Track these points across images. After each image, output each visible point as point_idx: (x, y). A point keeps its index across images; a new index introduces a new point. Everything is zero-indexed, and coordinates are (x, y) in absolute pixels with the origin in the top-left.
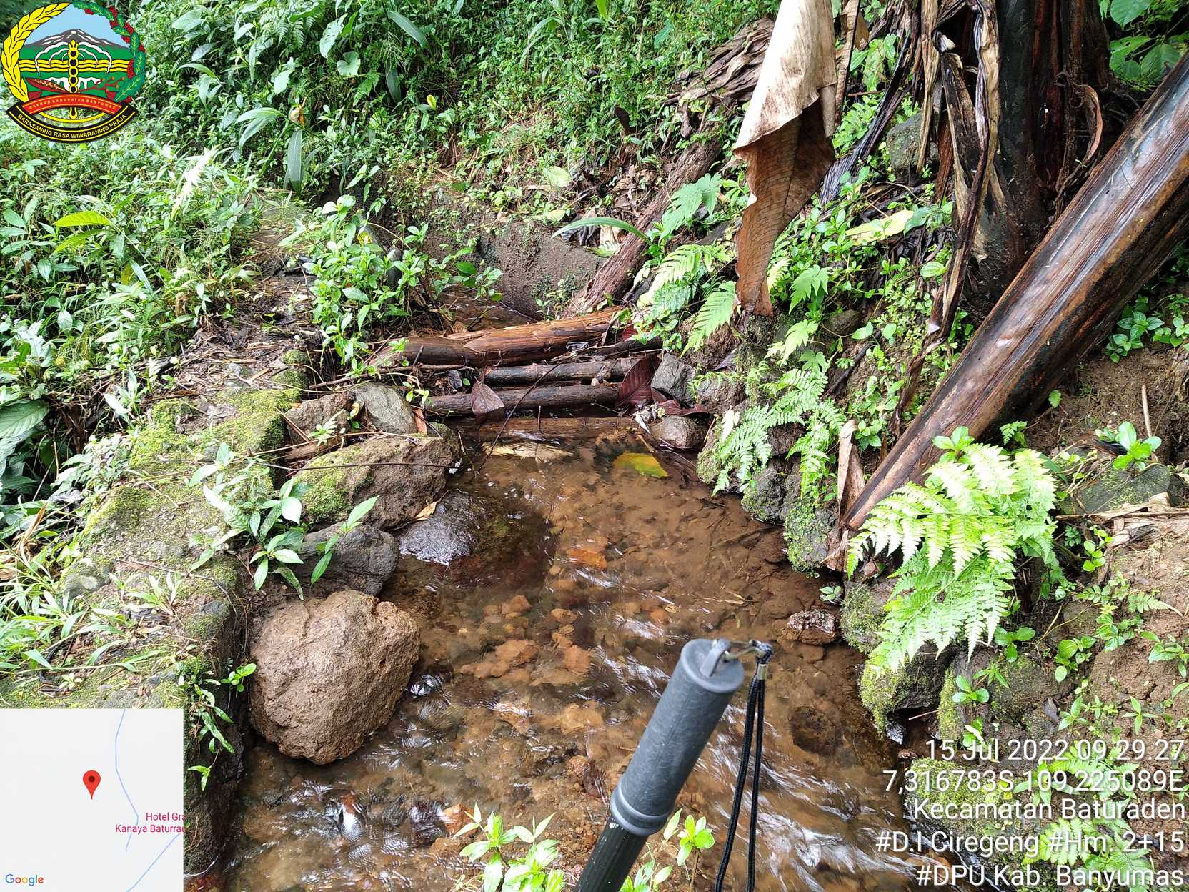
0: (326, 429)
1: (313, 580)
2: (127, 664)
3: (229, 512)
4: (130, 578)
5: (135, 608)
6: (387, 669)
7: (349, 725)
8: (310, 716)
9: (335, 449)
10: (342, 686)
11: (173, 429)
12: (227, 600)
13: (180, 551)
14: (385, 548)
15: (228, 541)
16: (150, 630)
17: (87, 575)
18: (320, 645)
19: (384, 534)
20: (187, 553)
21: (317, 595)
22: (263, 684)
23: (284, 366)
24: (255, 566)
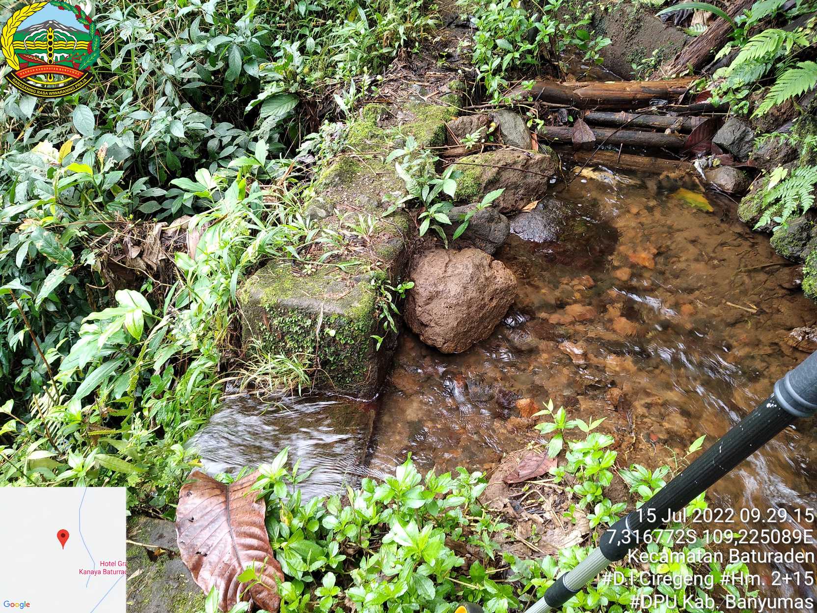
0: (473, 138)
1: (455, 237)
2: (342, 266)
3: (410, 183)
4: (346, 214)
5: (347, 233)
6: (494, 303)
7: (465, 333)
8: (443, 322)
9: (476, 153)
10: (465, 308)
11: (375, 123)
12: (402, 239)
13: (376, 203)
14: (502, 225)
15: (405, 202)
16: (356, 249)
17: (320, 208)
18: (456, 280)
19: (502, 216)
20: (380, 205)
21: (454, 248)
22: (416, 296)
23: (449, 91)
24: (420, 222)
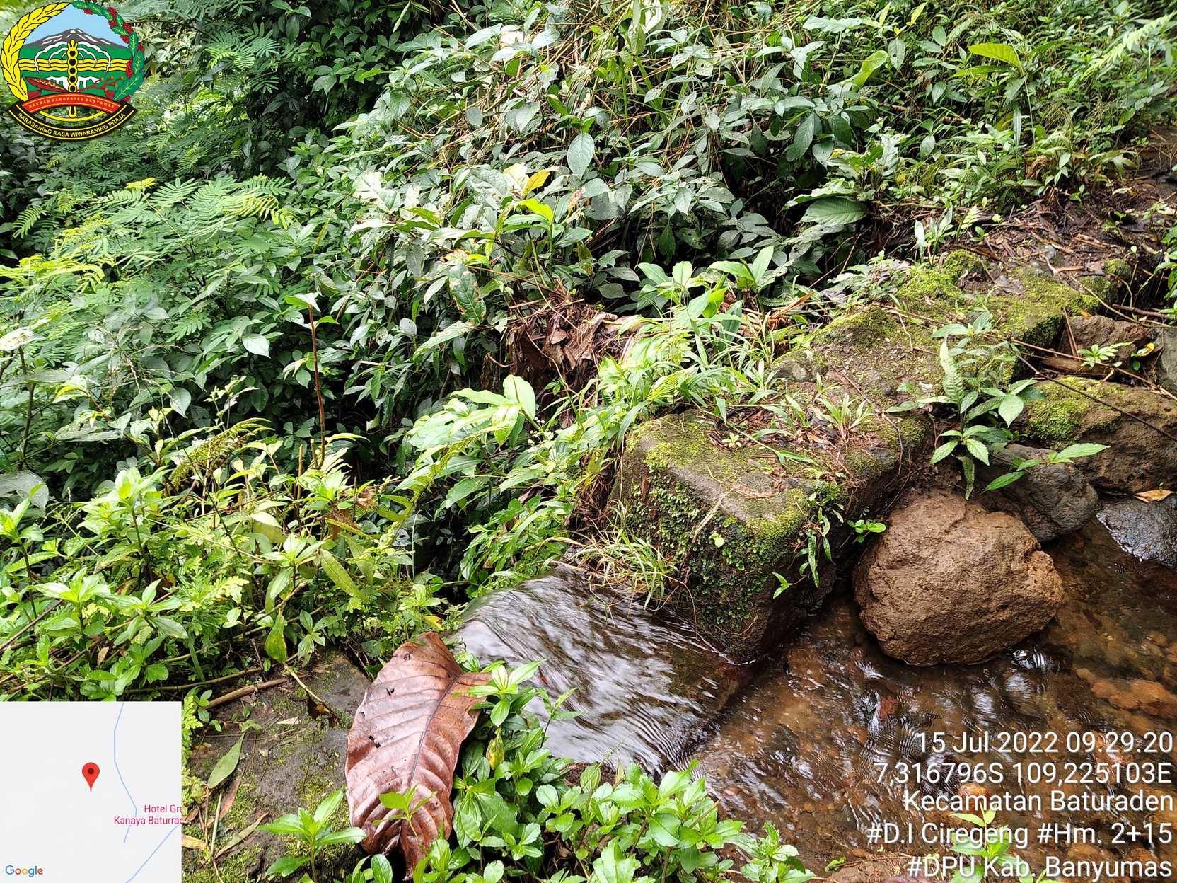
0: (1102, 353)
1: (990, 487)
2: (782, 455)
3: (952, 377)
4: (831, 388)
5: (819, 414)
6: (1004, 616)
7: (933, 639)
8: (905, 606)
9: (1097, 378)
10: (949, 600)
11: (955, 280)
12: (899, 455)
13: (888, 389)
14: (1082, 503)
15: (933, 404)
16: (819, 441)
17: (802, 365)
18: (956, 551)
19: (1090, 489)
20: (893, 394)
21: (984, 505)
22: (882, 549)
23: (1101, 272)
24: (947, 439)
